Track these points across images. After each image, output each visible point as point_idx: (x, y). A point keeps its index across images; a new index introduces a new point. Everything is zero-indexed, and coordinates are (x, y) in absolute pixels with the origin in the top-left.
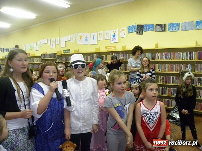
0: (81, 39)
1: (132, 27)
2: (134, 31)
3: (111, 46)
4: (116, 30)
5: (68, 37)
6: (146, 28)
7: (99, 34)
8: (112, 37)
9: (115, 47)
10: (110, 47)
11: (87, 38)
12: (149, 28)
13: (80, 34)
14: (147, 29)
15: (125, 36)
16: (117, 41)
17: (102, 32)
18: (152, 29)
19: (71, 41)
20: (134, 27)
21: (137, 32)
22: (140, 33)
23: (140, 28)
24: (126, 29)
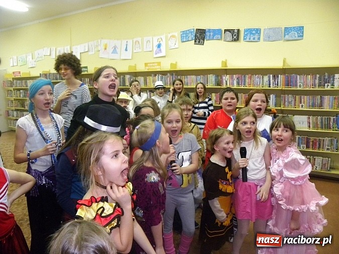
0: (105, 49)
1: (188, 32)
2: (190, 39)
3: (153, 63)
4: (162, 37)
5: (85, 46)
6: (210, 35)
7: (136, 43)
8: (155, 48)
9: (159, 64)
10: (152, 65)
11: (115, 48)
12: (214, 36)
13: (105, 41)
14: (211, 37)
15: (176, 46)
16: (163, 54)
17: (139, 39)
18: (219, 36)
19: (90, 53)
20: (192, 32)
21: (195, 41)
22: (199, 42)
23: (200, 35)
24: (177, 34)
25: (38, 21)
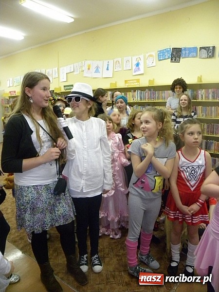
0: (89, 69)
1: (164, 51)
2: (166, 57)
3: (132, 80)
4: (140, 56)
5: (70, 67)
6: (186, 53)
7: (116, 62)
8: (134, 67)
9: (138, 81)
10: (131, 82)
11: (97, 68)
12: (189, 54)
13: (88, 62)
14: (187, 55)
15: (154, 64)
16: (142, 72)
17: (119, 59)
18: (195, 54)
19: (75, 73)
20: (168, 51)
21: (172, 59)
22: (175, 60)
23: (176, 53)
24: (155, 54)
25: (30, 48)
